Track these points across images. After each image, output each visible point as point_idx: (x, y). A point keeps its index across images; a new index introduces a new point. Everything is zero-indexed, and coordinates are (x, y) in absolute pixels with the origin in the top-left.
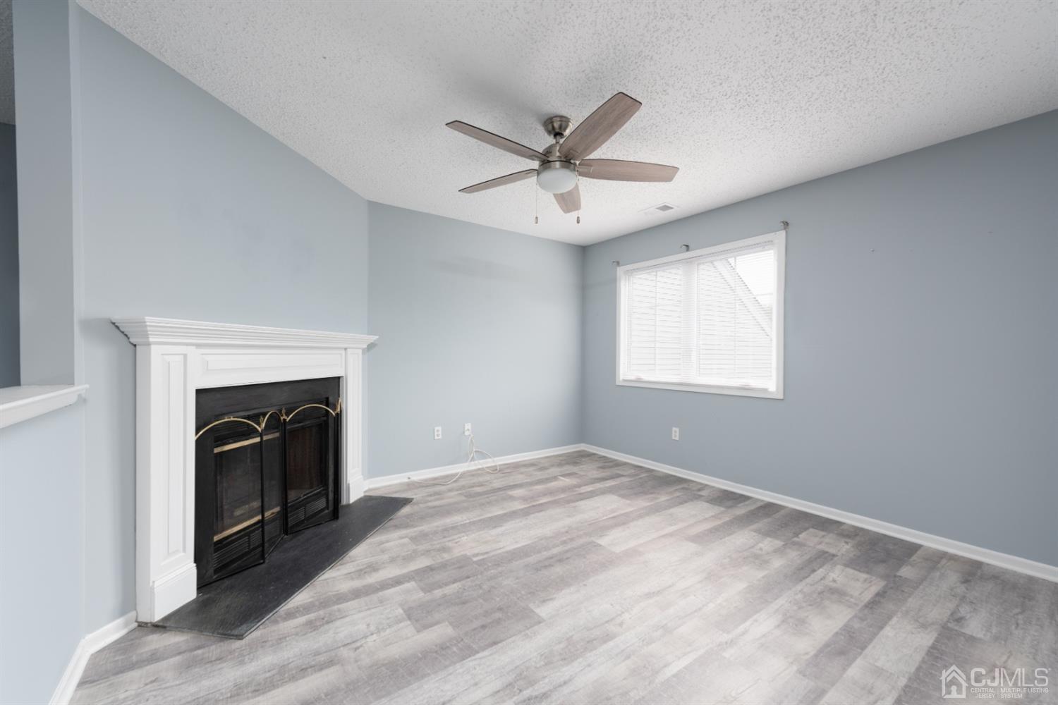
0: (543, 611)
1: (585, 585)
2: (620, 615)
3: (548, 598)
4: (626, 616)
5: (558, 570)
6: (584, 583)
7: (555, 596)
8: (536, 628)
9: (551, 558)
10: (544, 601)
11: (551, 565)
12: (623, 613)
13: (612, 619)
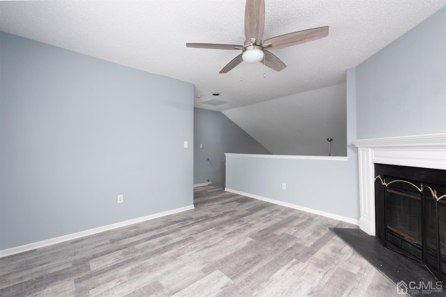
0: (249, 239)
1: (236, 249)
2: (223, 239)
3: (249, 244)
4: (221, 239)
5: (250, 256)
6: (236, 250)
7: (247, 244)
8: (250, 235)
9: (255, 263)
10: (251, 242)
11: (254, 258)
12: (222, 240)
13: (226, 238)
